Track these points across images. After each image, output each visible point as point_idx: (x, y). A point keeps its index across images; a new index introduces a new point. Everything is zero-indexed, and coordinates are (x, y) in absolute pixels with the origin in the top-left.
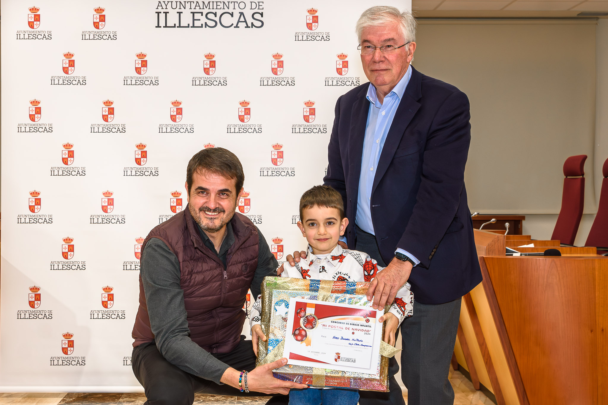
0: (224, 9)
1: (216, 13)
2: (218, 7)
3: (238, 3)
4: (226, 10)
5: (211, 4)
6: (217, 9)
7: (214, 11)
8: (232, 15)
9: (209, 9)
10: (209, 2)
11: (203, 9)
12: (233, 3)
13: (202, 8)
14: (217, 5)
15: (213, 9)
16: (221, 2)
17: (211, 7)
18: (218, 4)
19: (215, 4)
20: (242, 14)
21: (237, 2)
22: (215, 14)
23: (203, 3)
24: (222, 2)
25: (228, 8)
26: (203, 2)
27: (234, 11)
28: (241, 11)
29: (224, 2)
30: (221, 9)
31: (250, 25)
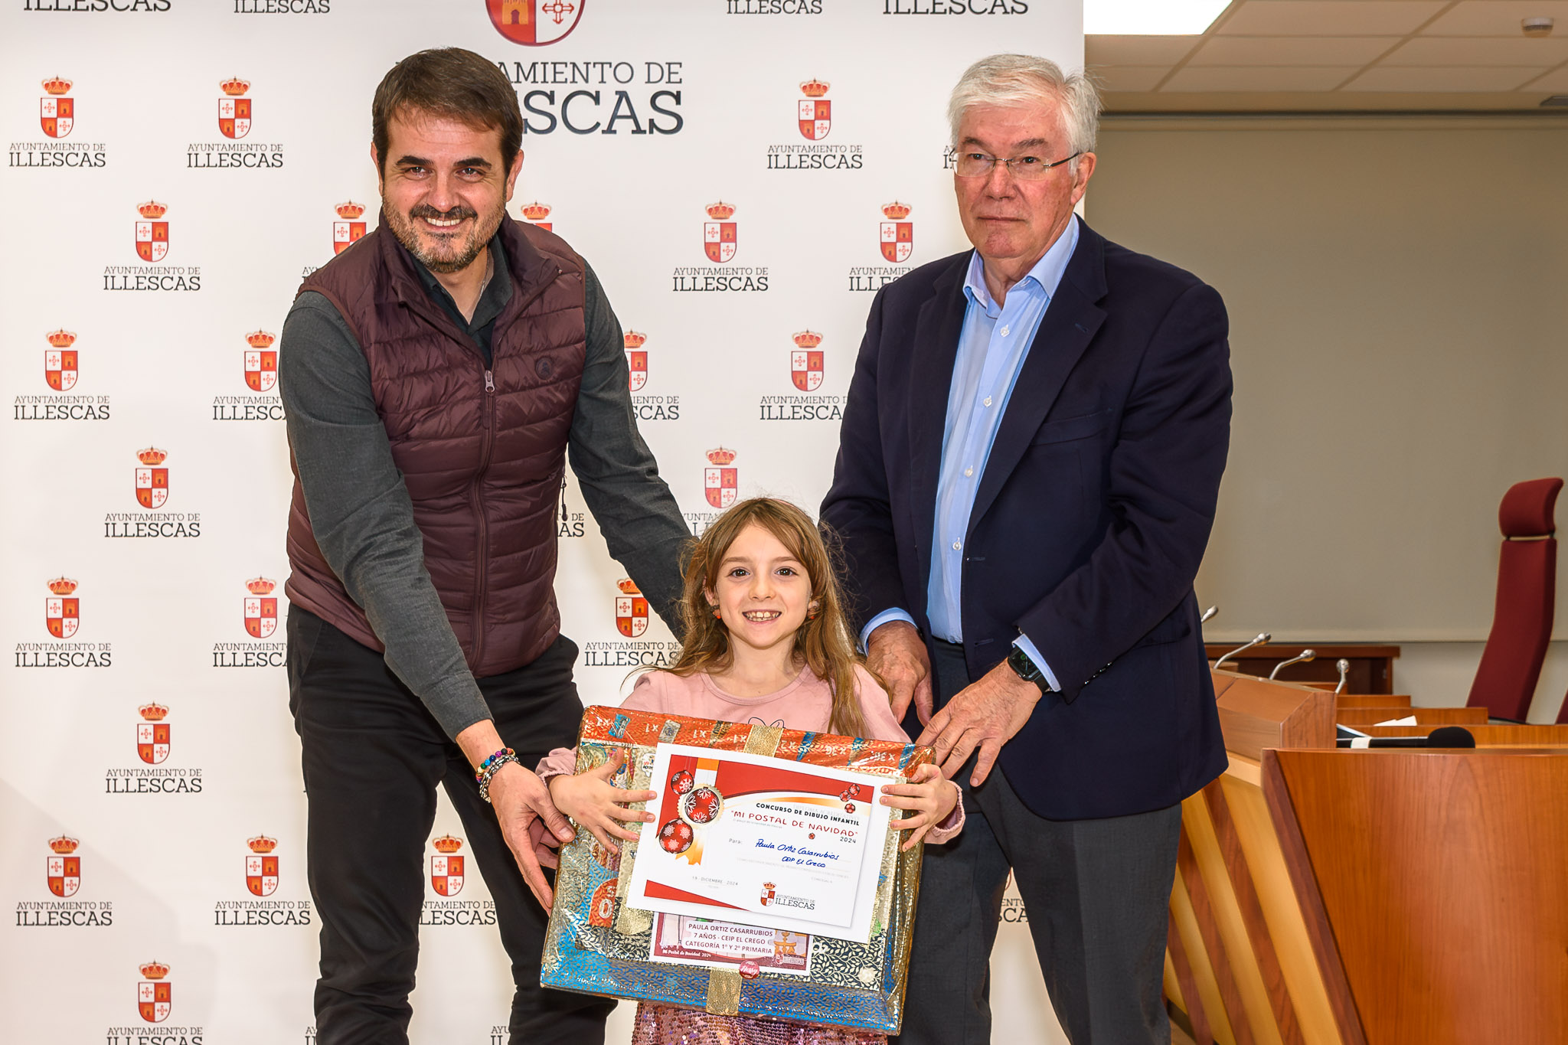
0: (574, 81)
1: (552, 92)
2: (559, 78)
3: (613, 66)
4: (581, 85)
5: (539, 68)
6: (555, 81)
7: (547, 88)
8: (596, 98)
9: (534, 81)
10: (534, 65)
11: (518, 81)
12: (599, 66)
13: (516, 80)
14: (555, 73)
15: (545, 81)
16: (566, 64)
17: (540, 77)
18: (559, 68)
19: (549, 68)
20: (622, 95)
21: (610, 64)
22: (551, 98)
23: (516, 65)
24: (568, 64)
25: (587, 81)
26: (519, 65)
27: (601, 88)
28: (622, 88)
29: (574, 65)
30: (566, 82)
31: (645, 126)
